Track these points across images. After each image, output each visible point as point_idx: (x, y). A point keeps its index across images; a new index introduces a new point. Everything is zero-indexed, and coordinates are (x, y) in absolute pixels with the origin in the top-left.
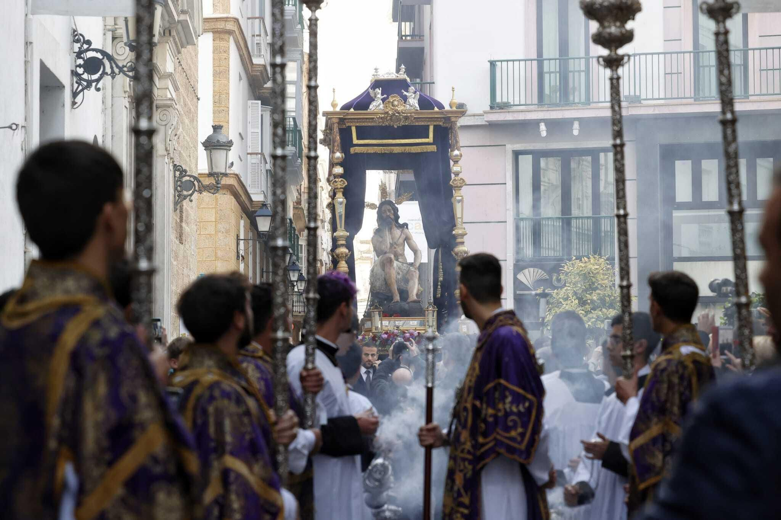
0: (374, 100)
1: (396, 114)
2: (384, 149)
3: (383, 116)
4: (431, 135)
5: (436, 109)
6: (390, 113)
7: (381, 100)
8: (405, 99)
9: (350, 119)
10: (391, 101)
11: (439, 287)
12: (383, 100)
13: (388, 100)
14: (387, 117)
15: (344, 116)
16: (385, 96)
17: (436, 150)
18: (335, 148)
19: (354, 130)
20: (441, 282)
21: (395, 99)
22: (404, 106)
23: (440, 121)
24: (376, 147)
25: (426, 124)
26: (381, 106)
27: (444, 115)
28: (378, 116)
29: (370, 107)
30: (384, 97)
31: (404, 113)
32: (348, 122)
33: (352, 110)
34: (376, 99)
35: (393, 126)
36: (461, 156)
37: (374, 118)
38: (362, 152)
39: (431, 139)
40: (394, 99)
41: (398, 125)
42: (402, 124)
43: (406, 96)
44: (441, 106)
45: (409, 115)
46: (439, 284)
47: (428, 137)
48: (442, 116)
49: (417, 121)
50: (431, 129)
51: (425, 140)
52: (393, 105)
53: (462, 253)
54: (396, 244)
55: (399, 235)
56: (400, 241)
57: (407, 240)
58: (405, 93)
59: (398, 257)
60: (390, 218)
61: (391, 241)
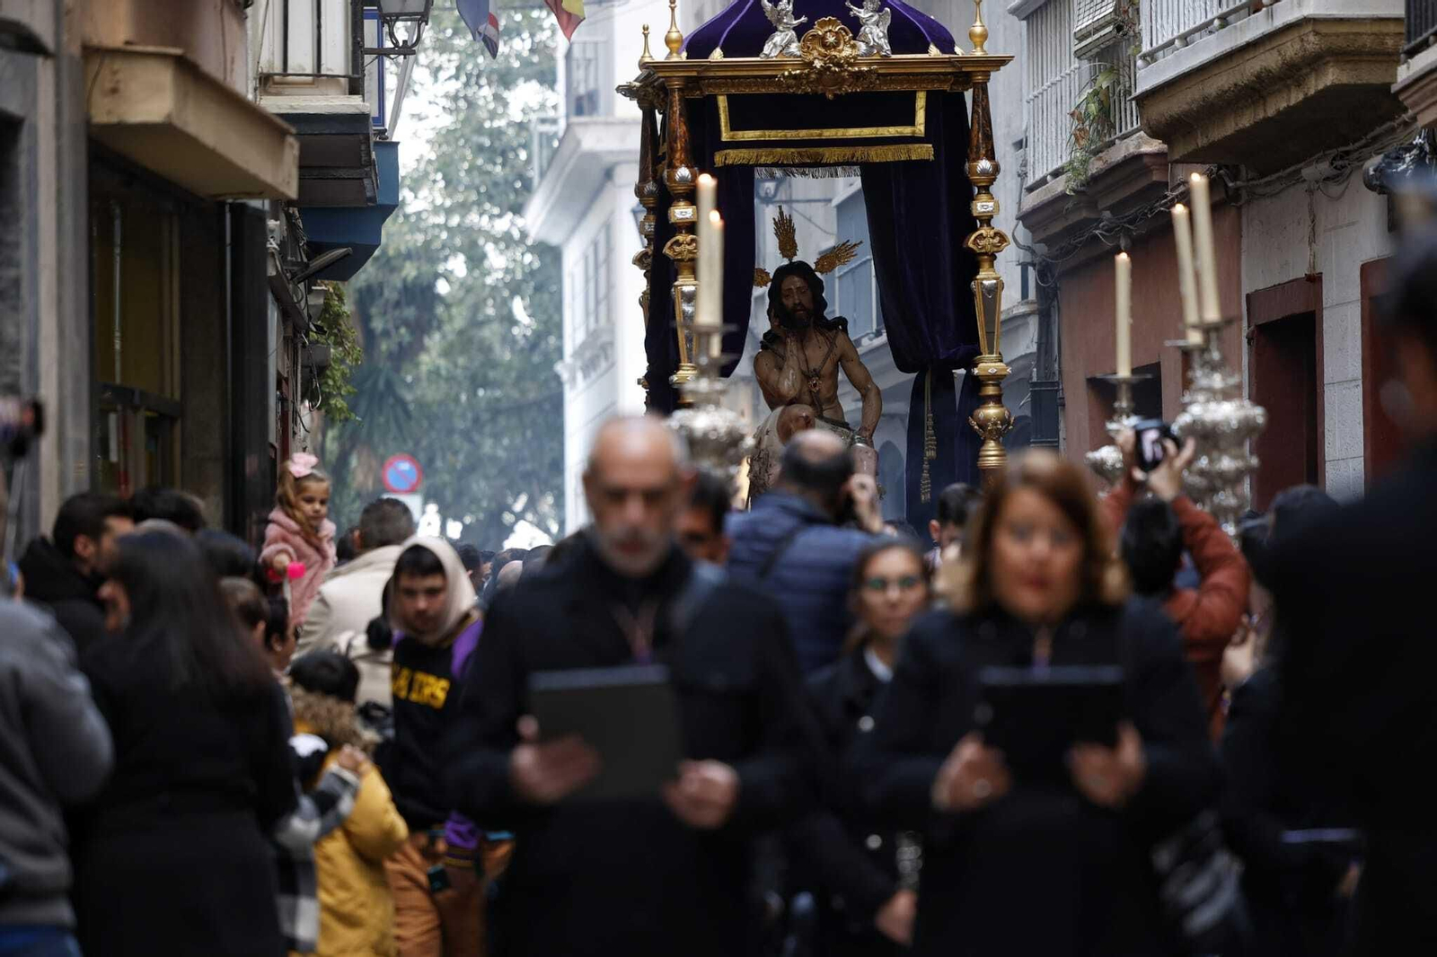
0: (776, 30)
1: (833, 69)
2: (799, 153)
3: (798, 72)
4: (920, 116)
5: (934, 52)
6: (818, 64)
7: (794, 29)
8: (855, 26)
9: (713, 78)
10: (820, 33)
11: (925, 475)
12: (800, 31)
13: (811, 32)
14: (808, 75)
15: (698, 72)
16: (803, 19)
17: (932, 158)
18: (678, 155)
19: (722, 102)
20: (931, 461)
21: (829, 29)
22: (853, 47)
23: (945, 81)
24: (779, 150)
25: (905, 87)
26: (794, 48)
27: (954, 66)
28: (786, 73)
29: (767, 49)
30: (802, 23)
31: (852, 65)
32: (709, 85)
33: (717, 55)
34: (781, 28)
35: (823, 95)
36: (997, 169)
37: (776, 76)
38: (745, 162)
39: (920, 127)
40: (826, 29)
41: (838, 92)
42: (847, 89)
43: (857, 18)
44: (947, 44)
45: (865, 69)
46: (926, 466)
47: (912, 123)
48: (950, 70)
49: (885, 83)
50: (921, 102)
51: (906, 131)
52: (825, 46)
53: (995, 424)
54: (817, 374)
55: (826, 349)
56: (828, 366)
57: (844, 361)
58: (855, 11)
59: (821, 406)
60: (804, 309)
61: (804, 368)
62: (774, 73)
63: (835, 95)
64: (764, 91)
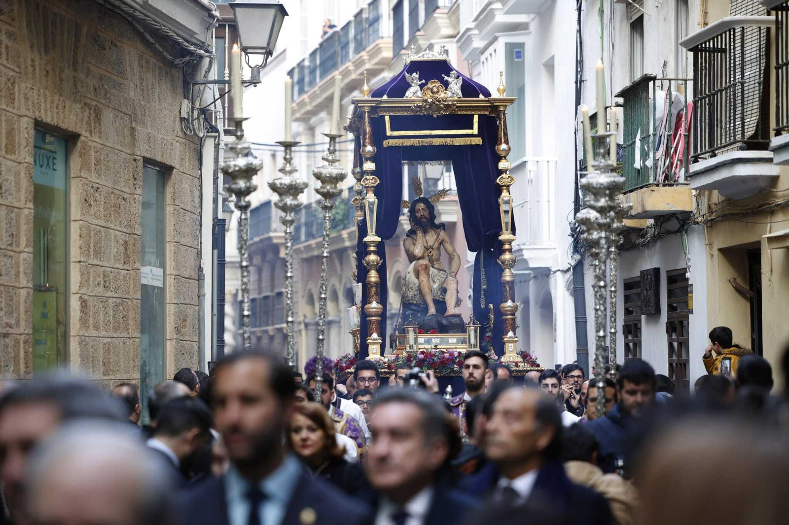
0: (411, 86)
1: (436, 103)
2: (422, 141)
3: (421, 104)
4: (476, 126)
5: (482, 97)
6: (430, 100)
7: (419, 85)
8: (446, 84)
9: (382, 107)
10: (431, 87)
11: (482, 296)
12: (422, 86)
13: (427, 87)
14: (425, 106)
15: (376, 105)
16: (423, 81)
17: (481, 143)
18: (367, 141)
19: (387, 118)
20: (484, 290)
22: (445, 93)
23: (486, 111)
24: (413, 139)
25: (470, 113)
26: (419, 93)
27: (491, 103)
28: (415, 105)
29: (407, 94)
30: (422, 83)
31: (444, 101)
32: (381, 111)
33: (385, 97)
34: (413, 85)
35: (432, 115)
36: (509, 149)
37: (411, 107)
38: (397, 145)
39: (475, 131)
40: (434, 85)
41: (439, 114)
42: (443, 113)
43: (447, 81)
44: (487, 94)
46: (482, 292)
47: (472, 128)
48: (488, 105)
49: (460, 111)
50: (476, 119)
51: (469, 132)
52: (432, 92)
53: (509, 262)
54: (432, 247)
55: (435, 237)
56: (436, 245)
57: (444, 243)
58: (446, 78)
59: (433, 262)
60: (425, 218)
61: (426, 245)
62: (410, 105)
63: (437, 116)
64: (405, 114)
